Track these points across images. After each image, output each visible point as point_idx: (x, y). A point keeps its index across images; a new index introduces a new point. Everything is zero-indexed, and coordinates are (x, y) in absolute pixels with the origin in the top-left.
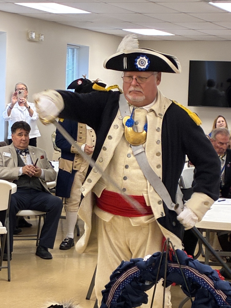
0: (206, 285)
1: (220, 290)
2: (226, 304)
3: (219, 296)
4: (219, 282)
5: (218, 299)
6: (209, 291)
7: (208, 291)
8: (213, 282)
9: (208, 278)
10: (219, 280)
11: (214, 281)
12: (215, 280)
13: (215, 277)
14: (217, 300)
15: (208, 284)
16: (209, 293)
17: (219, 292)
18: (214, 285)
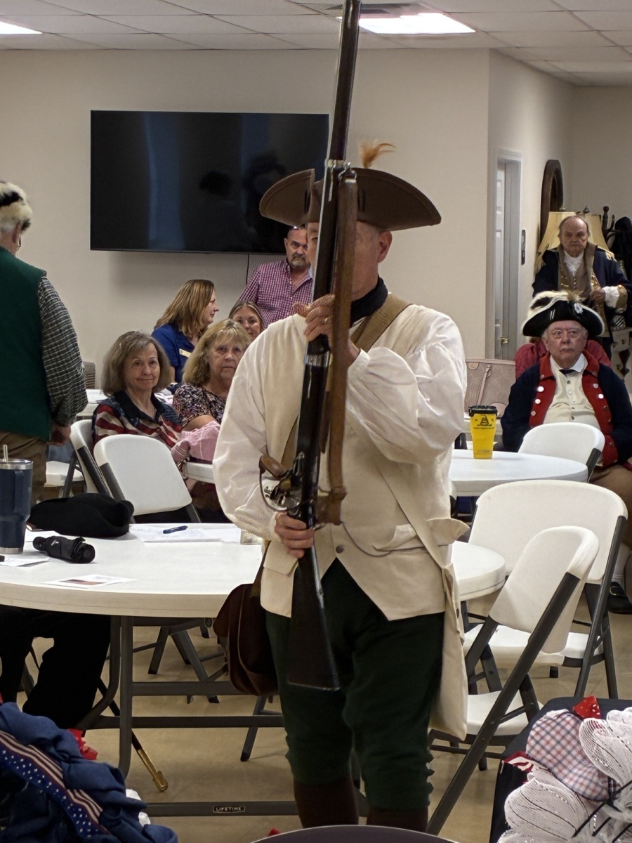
0: (40, 778)
1: (81, 791)
2: (101, 832)
3: (80, 810)
4: (78, 765)
5: (77, 818)
6: (49, 795)
7: (45, 795)
8: (61, 766)
9: (47, 758)
10: (79, 760)
11: (63, 764)
12: (66, 762)
13: (67, 753)
14: (73, 820)
15: (47, 774)
16: (50, 801)
17: (80, 798)
18: (64, 776)
